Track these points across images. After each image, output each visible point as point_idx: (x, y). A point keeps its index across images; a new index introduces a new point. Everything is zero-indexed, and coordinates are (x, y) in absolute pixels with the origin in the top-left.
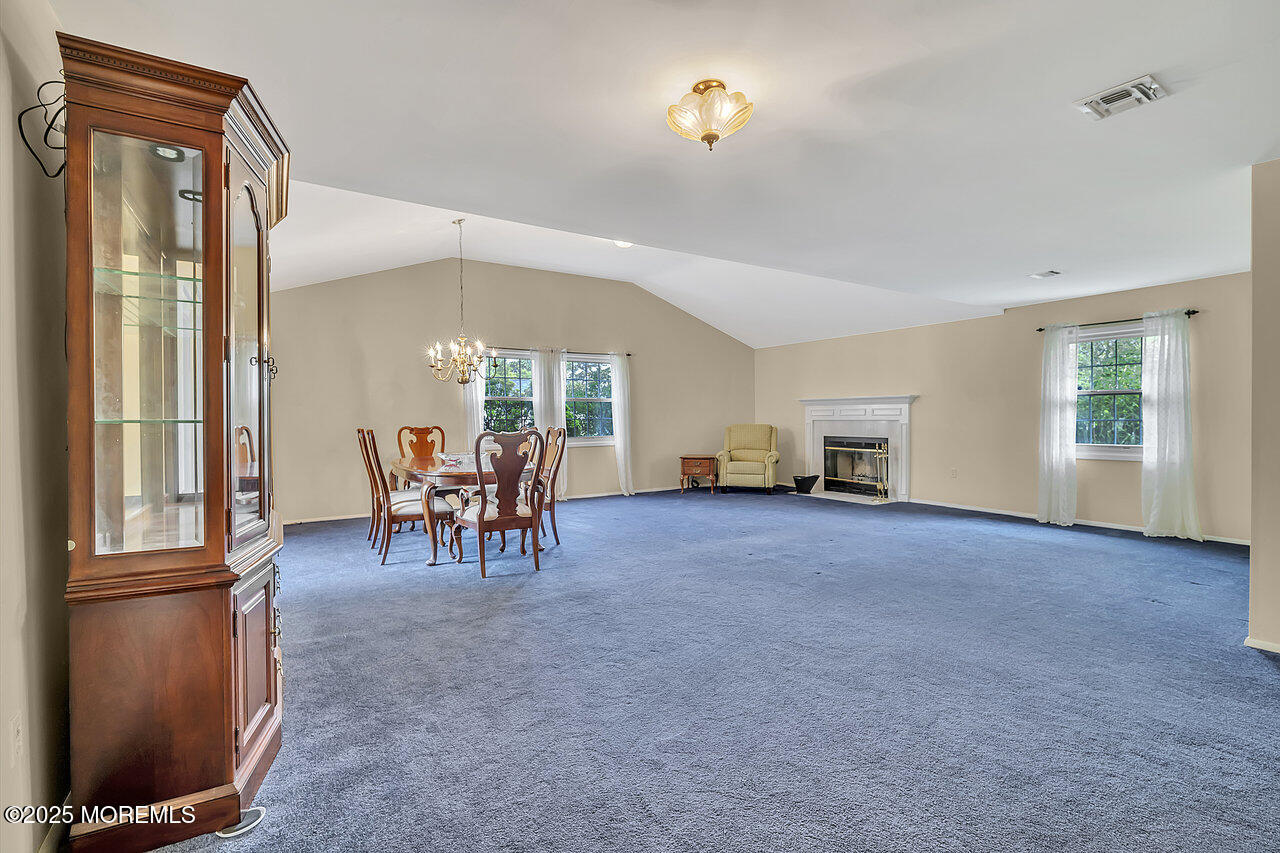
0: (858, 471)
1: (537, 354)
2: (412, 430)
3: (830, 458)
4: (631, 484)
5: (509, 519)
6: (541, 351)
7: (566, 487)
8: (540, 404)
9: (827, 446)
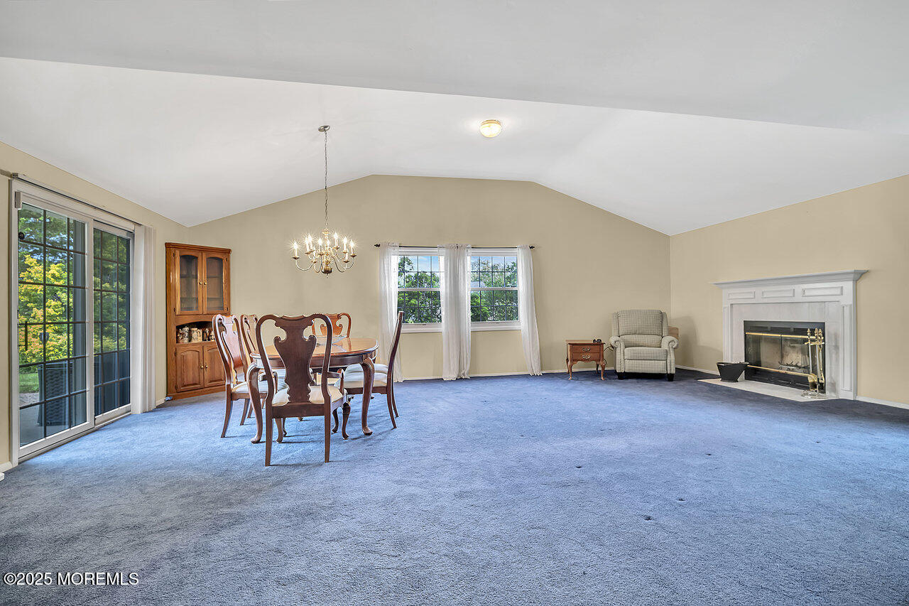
0: (788, 360)
1: (444, 250)
3: (751, 344)
5: (300, 406)
6: (447, 248)
7: (469, 366)
8: (446, 293)
9: (748, 331)
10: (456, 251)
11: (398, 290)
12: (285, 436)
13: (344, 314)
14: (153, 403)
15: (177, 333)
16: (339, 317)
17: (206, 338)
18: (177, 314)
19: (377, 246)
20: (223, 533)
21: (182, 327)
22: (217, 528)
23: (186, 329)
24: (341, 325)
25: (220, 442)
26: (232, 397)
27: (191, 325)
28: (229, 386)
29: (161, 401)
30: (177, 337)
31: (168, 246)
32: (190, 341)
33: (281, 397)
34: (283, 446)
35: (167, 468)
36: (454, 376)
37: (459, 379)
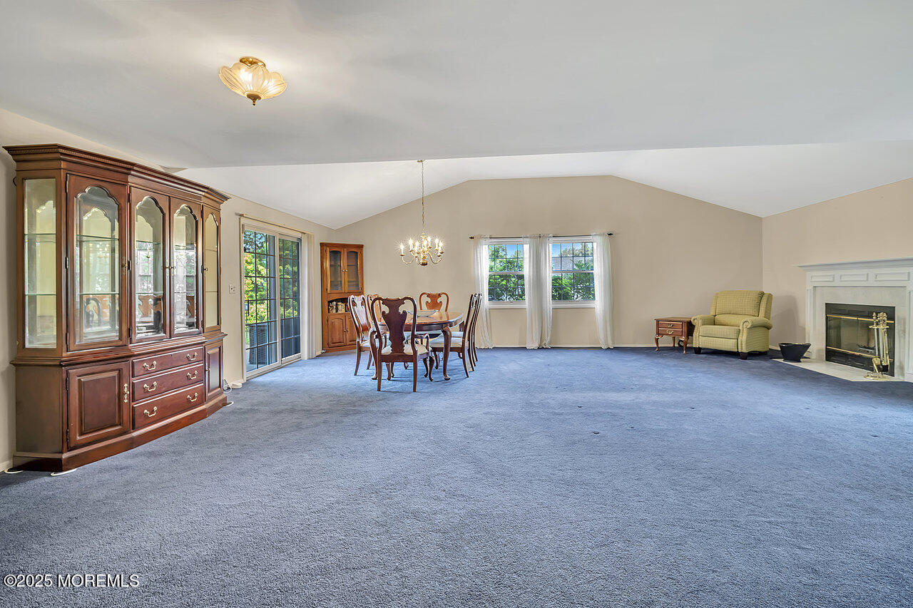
1: (528, 240)
2: (429, 296)
3: (832, 326)
4: (609, 338)
5: (398, 355)
6: (531, 237)
7: (549, 338)
8: (530, 276)
9: (829, 314)
10: (539, 240)
11: (489, 273)
12: (393, 377)
13: (443, 293)
14: (314, 354)
15: (329, 305)
16: (439, 295)
17: (347, 309)
18: (329, 292)
19: (471, 238)
20: (350, 417)
21: (332, 302)
22: (346, 415)
23: (335, 303)
24: (441, 302)
25: (353, 378)
26: (360, 349)
27: (337, 300)
28: (358, 342)
29: (319, 353)
30: (329, 309)
31: (322, 245)
32: (337, 312)
33: (387, 350)
34: (390, 382)
35: (322, 388)
36: (536, 345)
37: (540, 348)
